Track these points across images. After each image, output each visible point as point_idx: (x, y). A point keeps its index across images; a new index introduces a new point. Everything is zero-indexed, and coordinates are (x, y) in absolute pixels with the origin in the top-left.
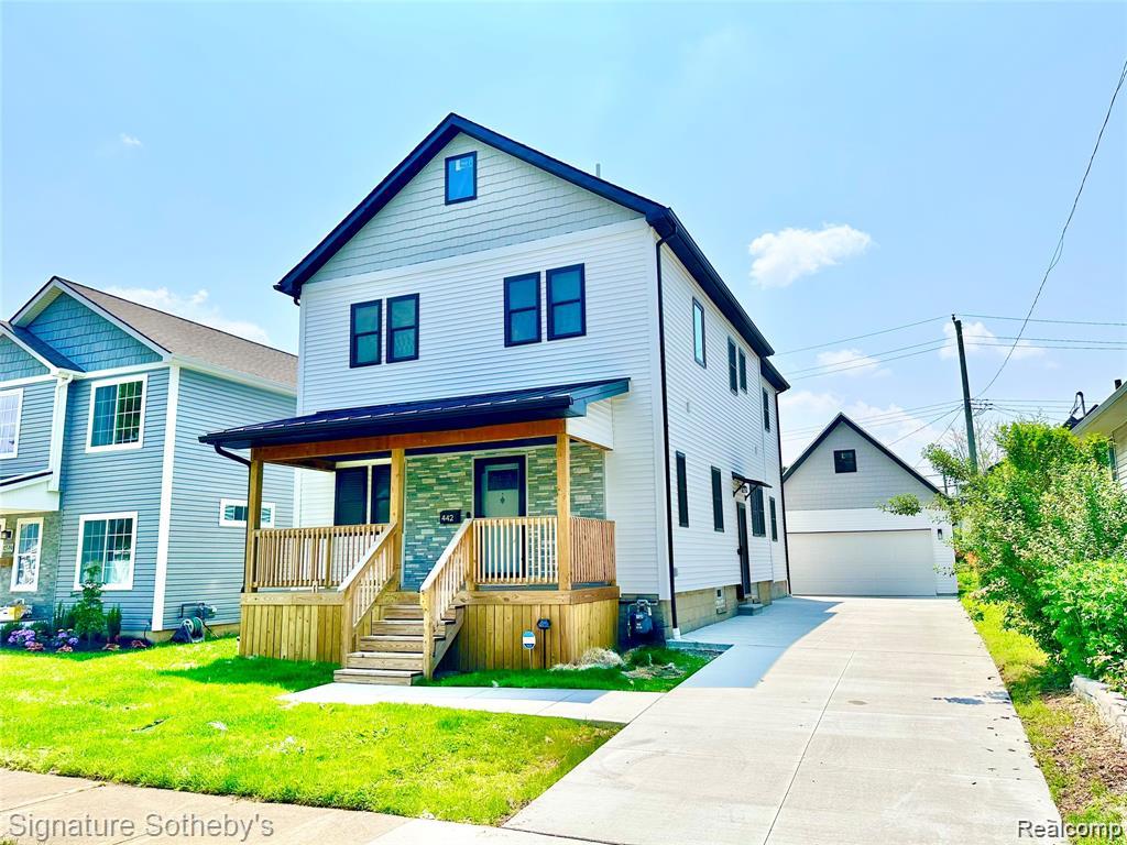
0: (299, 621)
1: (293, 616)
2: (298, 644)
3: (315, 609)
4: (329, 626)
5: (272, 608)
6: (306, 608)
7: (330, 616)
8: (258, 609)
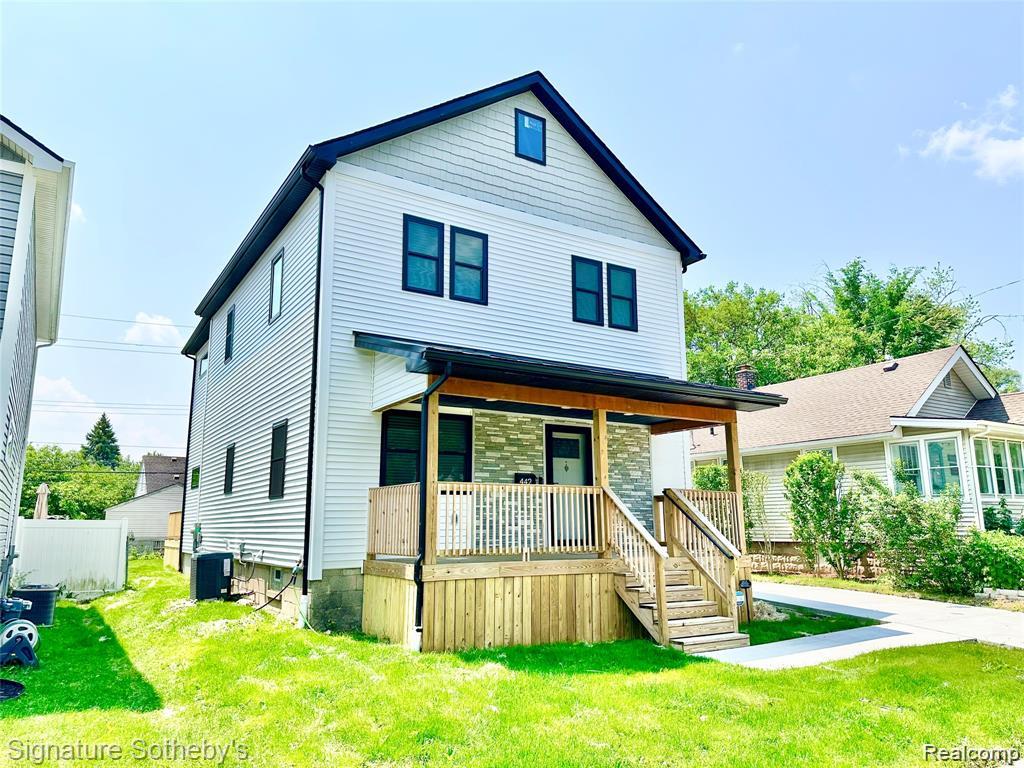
0: (508, 597)
1: (499, 591)
2: (508, 626)
3: (528, 581)
4: (544, 600)
5: (472, 583)
6: (517, 581)
7: (545, 588)
8: (451, 586)
